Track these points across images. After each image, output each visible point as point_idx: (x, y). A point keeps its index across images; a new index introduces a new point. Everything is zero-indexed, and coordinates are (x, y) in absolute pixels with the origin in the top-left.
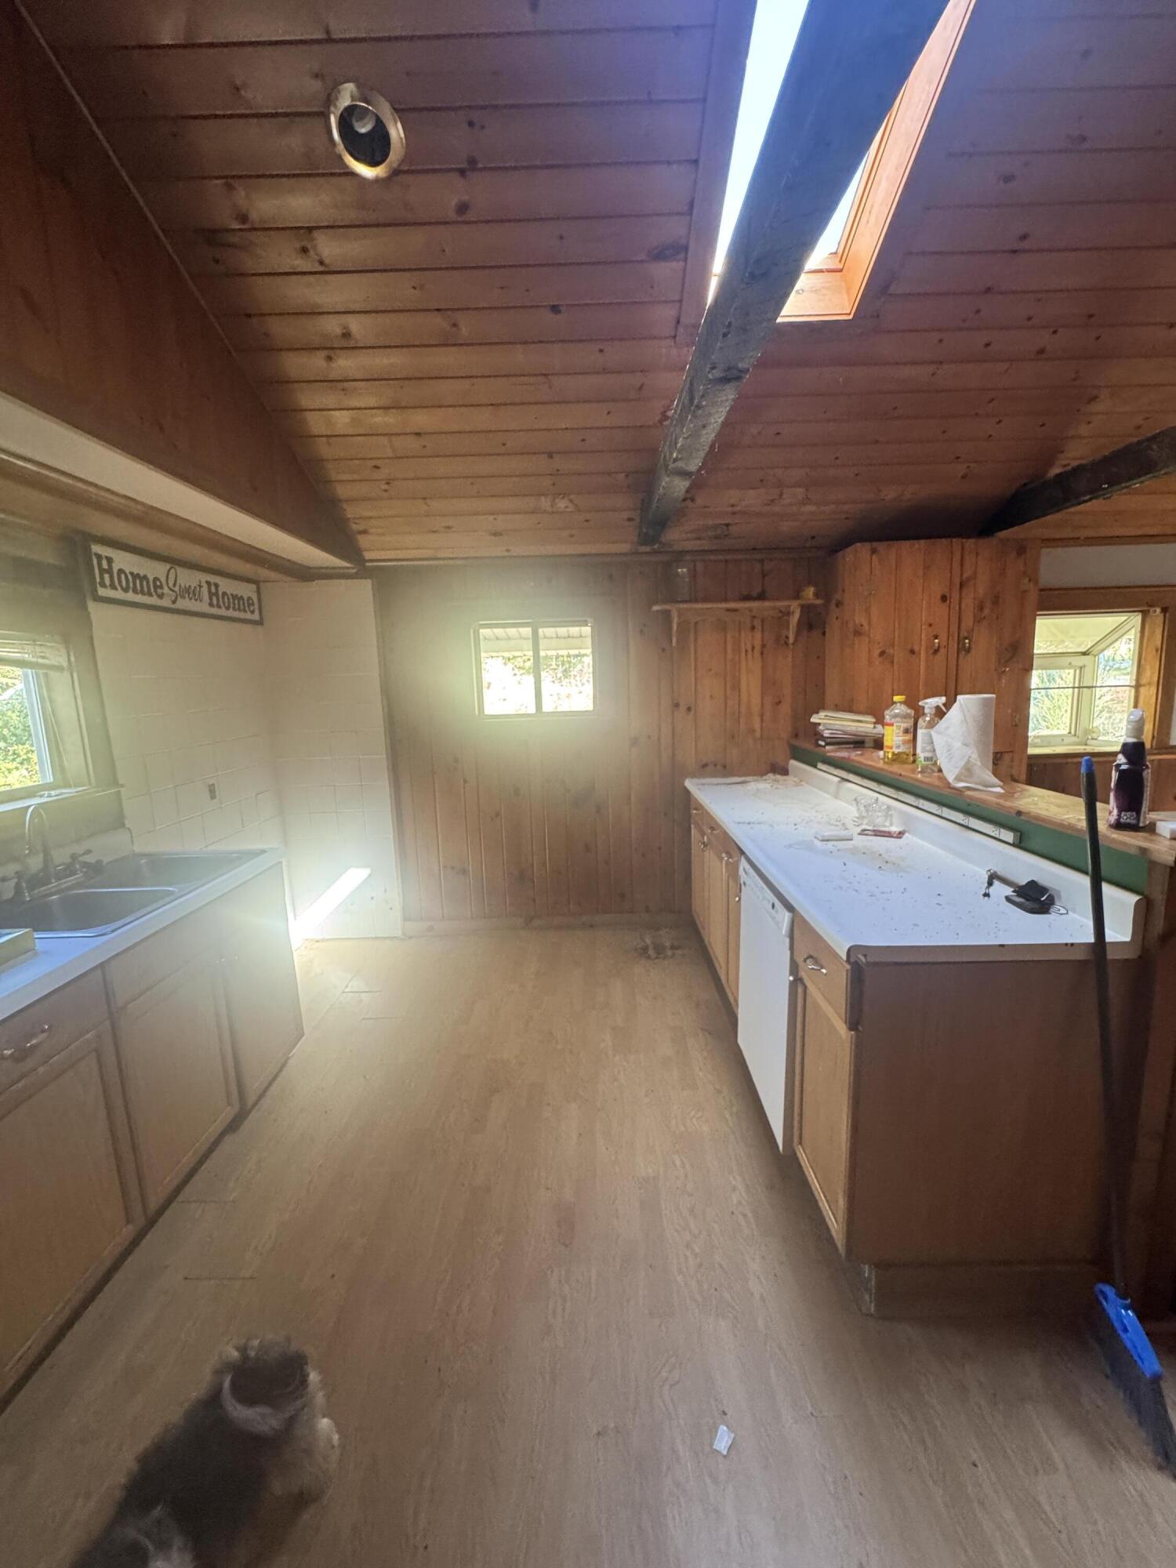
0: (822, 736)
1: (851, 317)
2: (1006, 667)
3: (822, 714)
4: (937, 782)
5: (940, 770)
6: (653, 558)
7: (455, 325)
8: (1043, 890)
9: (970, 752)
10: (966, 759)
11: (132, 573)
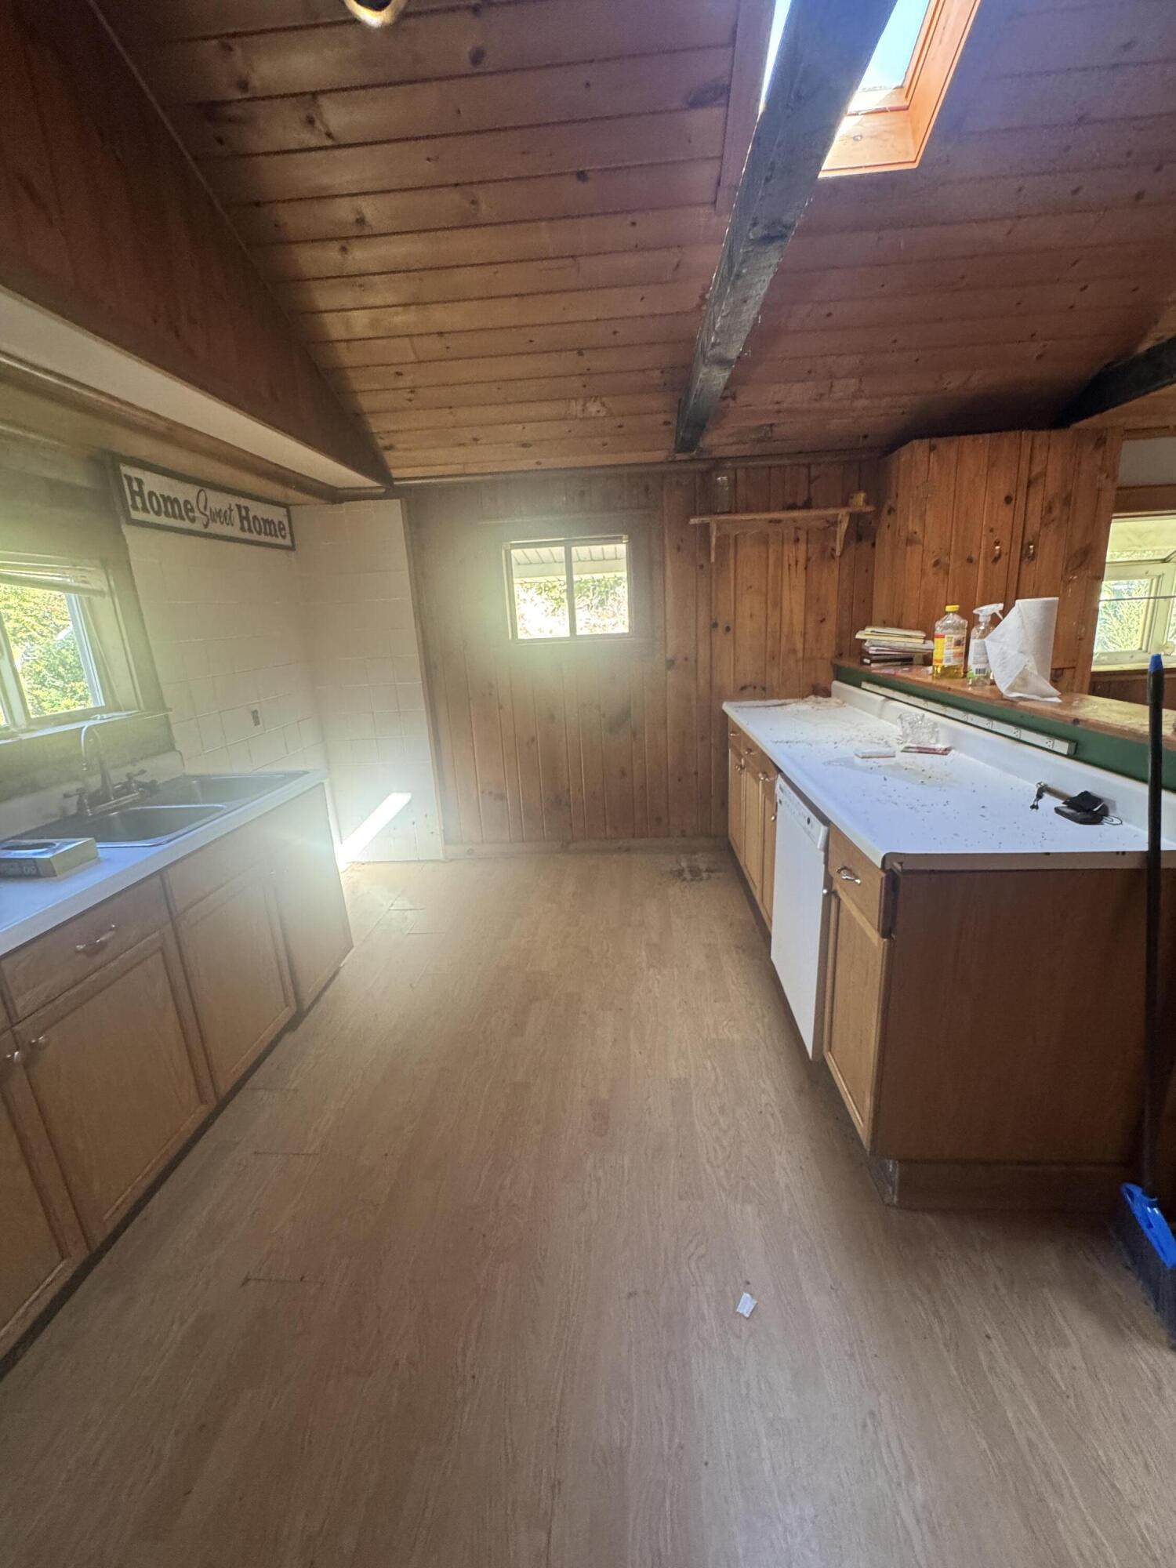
0: (868, 653)
1: (915, 166)
2: (1074, 575)
3: (868, 630)
4: (988, 694)
5: (993, 683)
6: (691, 467)
7: (473, 202)
8: (1097, 800)
9: (1027, 659)
10: (1021, 669)
11: (162, 496)
